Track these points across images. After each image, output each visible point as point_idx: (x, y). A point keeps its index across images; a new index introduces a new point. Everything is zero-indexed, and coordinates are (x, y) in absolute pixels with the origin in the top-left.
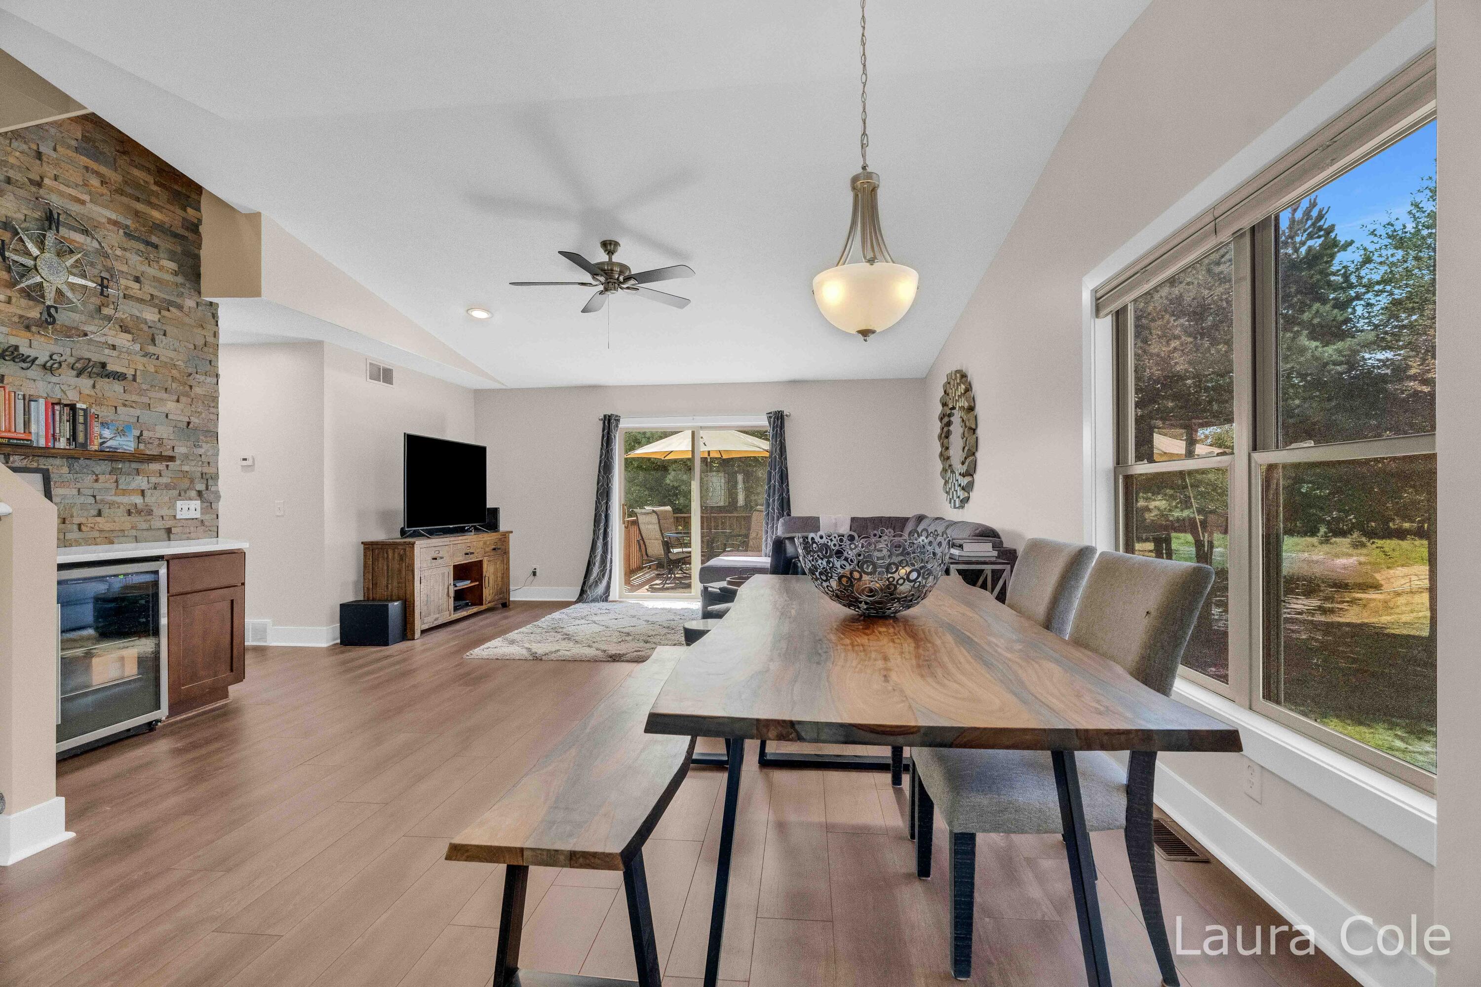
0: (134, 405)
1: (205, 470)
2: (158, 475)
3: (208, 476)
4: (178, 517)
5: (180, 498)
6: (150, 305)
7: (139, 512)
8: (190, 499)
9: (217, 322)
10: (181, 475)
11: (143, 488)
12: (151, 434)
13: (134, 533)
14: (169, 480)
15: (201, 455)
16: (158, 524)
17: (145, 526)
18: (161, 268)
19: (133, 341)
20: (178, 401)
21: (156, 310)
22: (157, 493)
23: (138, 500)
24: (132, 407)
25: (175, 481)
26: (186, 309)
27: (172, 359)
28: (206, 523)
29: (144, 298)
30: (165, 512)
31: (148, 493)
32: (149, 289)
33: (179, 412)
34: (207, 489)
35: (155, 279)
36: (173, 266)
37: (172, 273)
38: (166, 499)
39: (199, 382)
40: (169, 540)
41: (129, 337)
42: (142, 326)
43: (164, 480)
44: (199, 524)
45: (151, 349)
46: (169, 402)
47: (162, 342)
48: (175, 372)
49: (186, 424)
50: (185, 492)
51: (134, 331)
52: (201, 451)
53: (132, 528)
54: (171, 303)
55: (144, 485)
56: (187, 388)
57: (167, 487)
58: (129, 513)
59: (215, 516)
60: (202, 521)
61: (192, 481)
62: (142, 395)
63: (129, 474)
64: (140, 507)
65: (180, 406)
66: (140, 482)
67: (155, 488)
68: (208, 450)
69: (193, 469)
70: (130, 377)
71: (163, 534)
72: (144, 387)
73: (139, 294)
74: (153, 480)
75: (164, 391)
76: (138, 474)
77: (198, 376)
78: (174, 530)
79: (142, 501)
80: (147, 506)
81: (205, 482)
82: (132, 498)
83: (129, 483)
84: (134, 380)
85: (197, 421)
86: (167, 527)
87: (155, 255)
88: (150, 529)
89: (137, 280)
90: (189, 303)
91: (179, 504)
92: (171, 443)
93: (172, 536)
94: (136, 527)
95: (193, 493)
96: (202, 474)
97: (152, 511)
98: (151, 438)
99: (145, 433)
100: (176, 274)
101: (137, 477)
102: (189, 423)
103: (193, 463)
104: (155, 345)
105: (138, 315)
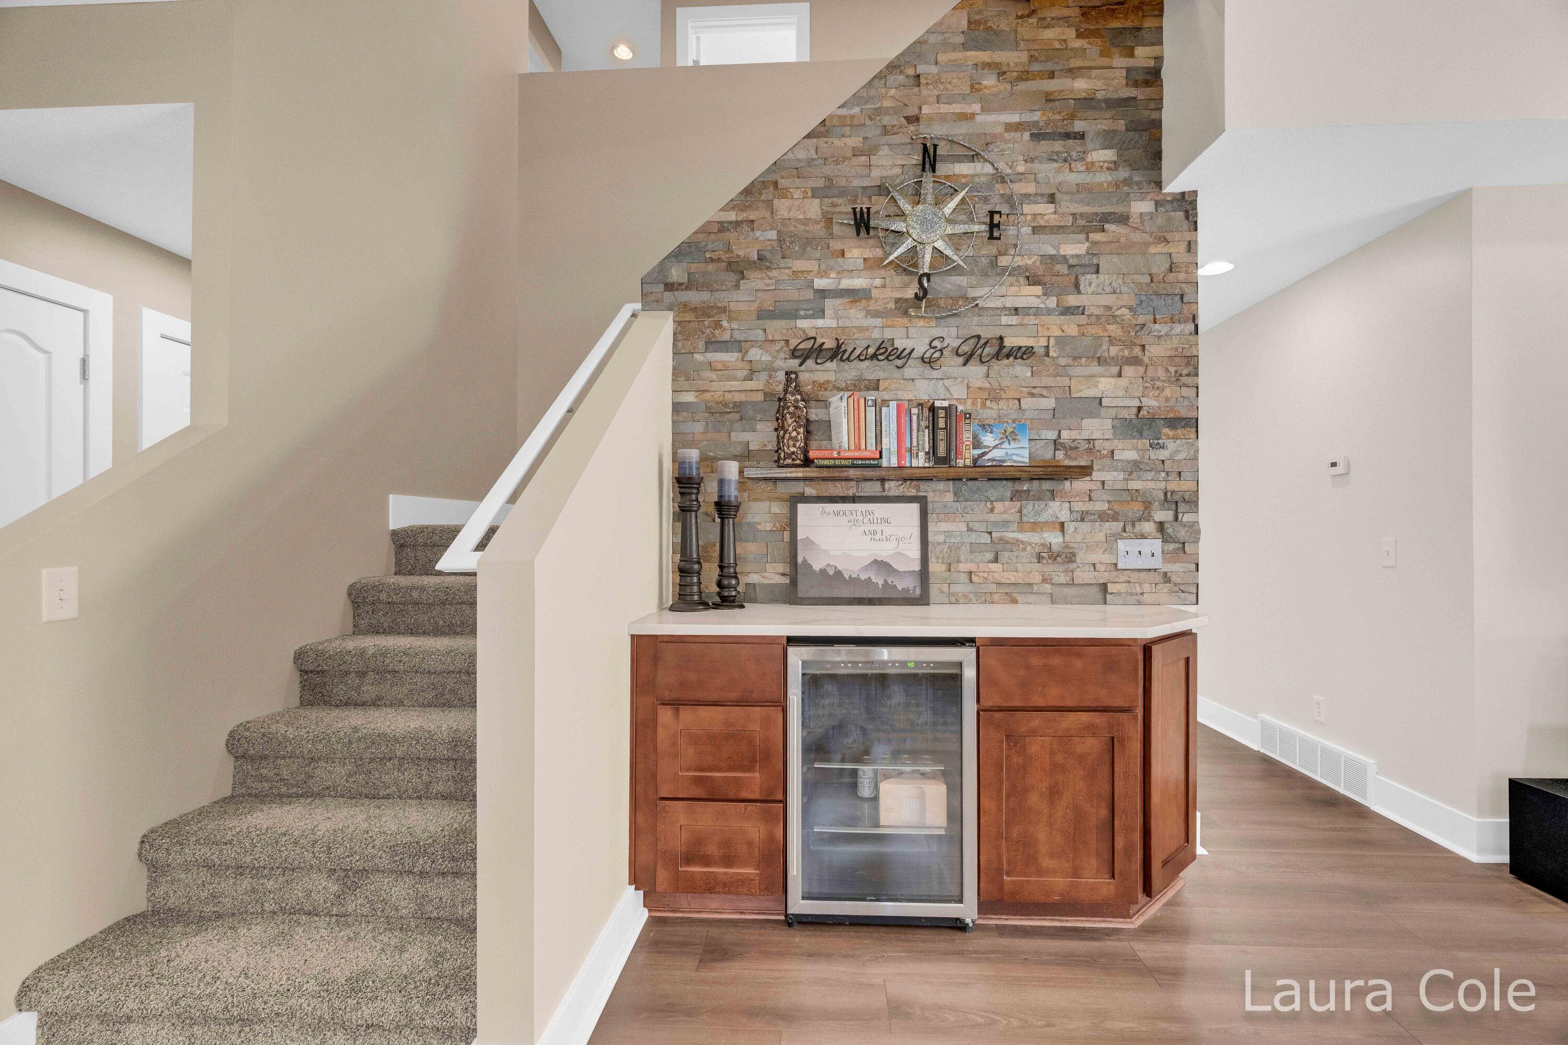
0: (1045, 392)
1: (1172, 486)
2: (1087, 499)
3: (1176, 497)
4: (1119, 567)
5: (1124, 534)
6: (1073, 232)
7: (1054, 557)
8: (1143, 537)
9: (1196, 223)
10: (1125, 496)
11: (1063, 520)
12: (1074, 435)
13: (1048, 588)
14: (1105, 506)
15: (1163, 461)
16: (1084, 575)
17: (1062, 579)
18: (1090, 167)
19: (1045, 294)
20: (1120, 375)
21: (1083, 236)
22: (1085, 527)
23: (1054, 539)
24: (1042, 396)
25: (1116, 507)
26: (1134, 220)
27: (1109, 308)
28: (1174, 579)
29: (1062, 224)
30: (1098, 557)
31: (1070, 527)
32: (1069, 206)
33: (1121, 393)
34: (1176, 519)
35: (1081, 188)
36: (1109, 155)
37: (1108, 169)
38: (1101, 536)
39: (1159, 337)
40: (1105, 603)
41: (1038, 290)
42: (1058, 267)
43: (1101, 506)
44: (1158, 578)
45: (1073, 300)
46: (1103, 380)
47: (1090, 285)
48: (1114, 330)
49: (1135, 411)
50: (1134, 525)
51: (1047, 279)
52: (1163, 454)
53: (1044, 581)
54: (1106, 218)
55: (1064, 516)
56: (1137, 351)
57: (1103, 517)
58: (1039, 558)
59: (1193, 567)
60: (1165, 574)
61: (1147, 505)
62: (1057, 375)
63: (1039, 499)
64: (1055, 548)
65: (1123, 382)
66: (1057, 510)
67: (1082, 520)
68: (1177, 451)
69: (1151, 485)
70: (1042, 351)
71: (1095, 593)
72: (1062, 361)
73: (1053, 220)
74: (1079, 506)
75: (1096, 363)
76: (1053, 498)
77: (1157, 326)
78: (1111, 588)
79: (1061, 540)
80: (1067, 547)
81: (1174, 507)
82: (1046, 535)
83: (1038, 513)
84: (1047, 355)
85: (1154, 403)
86: (1102, 582)
87: (1079, 149)
88: (1072, 584)
89: (1052, 199)
90: (1141, 207)
91: (1122, 545)
92: (1108, 446)
93: (1108, 597)
94: (1051, 579)
95: (1148, 527)
96: (1166, 494)
97: (1074, 555)
98: (1074, 440)
99: (1065, 435)
100: (1114, 166)
101: (1051, 503)
102: (1140, 409)
103: (1150, 475)
104: (1079, 292)
105: (1053, 252)
